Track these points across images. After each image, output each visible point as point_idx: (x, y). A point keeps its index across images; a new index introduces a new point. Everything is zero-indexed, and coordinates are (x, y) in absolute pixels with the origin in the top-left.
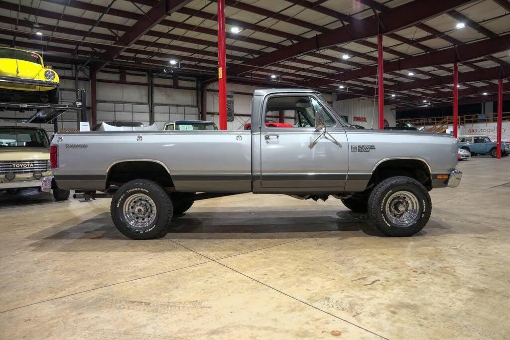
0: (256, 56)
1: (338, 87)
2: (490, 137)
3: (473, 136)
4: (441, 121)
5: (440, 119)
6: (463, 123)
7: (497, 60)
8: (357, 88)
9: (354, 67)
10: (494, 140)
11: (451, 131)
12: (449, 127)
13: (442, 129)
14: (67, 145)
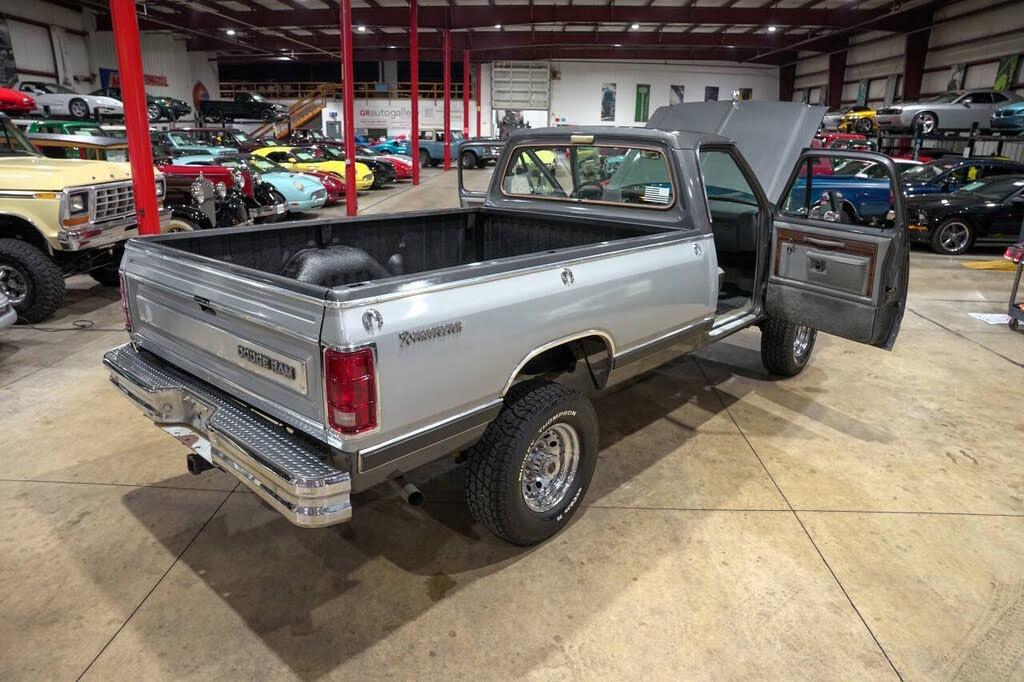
4: (312, 91)
5: (309, 87)
11: (331, 112)
12: (328, 104)
13: (315, 107)
14: (407, 338)
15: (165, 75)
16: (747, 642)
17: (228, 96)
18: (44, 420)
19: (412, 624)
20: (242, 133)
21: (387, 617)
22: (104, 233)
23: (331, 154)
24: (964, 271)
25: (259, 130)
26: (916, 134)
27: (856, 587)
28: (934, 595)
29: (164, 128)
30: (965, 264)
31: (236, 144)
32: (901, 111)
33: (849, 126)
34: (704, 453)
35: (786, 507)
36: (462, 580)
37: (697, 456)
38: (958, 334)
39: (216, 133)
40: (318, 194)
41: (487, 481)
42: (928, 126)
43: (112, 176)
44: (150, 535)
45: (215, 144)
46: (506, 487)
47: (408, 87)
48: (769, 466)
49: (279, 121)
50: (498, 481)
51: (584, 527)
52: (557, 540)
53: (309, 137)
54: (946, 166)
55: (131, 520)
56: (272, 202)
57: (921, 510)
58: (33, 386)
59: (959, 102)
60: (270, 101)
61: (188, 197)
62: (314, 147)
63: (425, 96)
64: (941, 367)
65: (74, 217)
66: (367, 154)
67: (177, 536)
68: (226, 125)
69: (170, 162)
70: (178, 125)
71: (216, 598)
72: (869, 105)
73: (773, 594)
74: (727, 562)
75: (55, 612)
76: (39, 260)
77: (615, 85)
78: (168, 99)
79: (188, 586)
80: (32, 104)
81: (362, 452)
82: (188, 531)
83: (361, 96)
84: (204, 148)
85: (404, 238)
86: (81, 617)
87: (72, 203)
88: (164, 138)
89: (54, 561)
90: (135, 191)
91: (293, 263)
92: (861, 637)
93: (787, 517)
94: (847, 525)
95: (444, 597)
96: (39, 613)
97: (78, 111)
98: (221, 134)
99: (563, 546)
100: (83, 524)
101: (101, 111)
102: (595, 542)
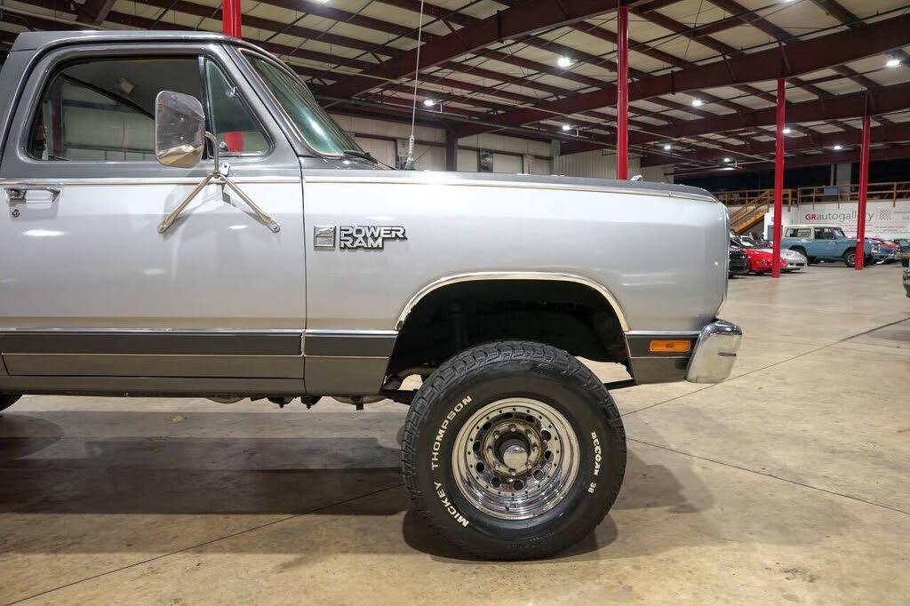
0: (385, 58)
1: (559, 128)
2: (843, 229)
3: (812, 225)
4: (756, 199)
5: (755, 194)
6: (796, 202)
7: (860, 78)
8: (596, 131)
9: (583, 85)
10: (851, 234)
13: (758, 212)
47: (858, 189)
63: (883, 197)
83: (808, 200)
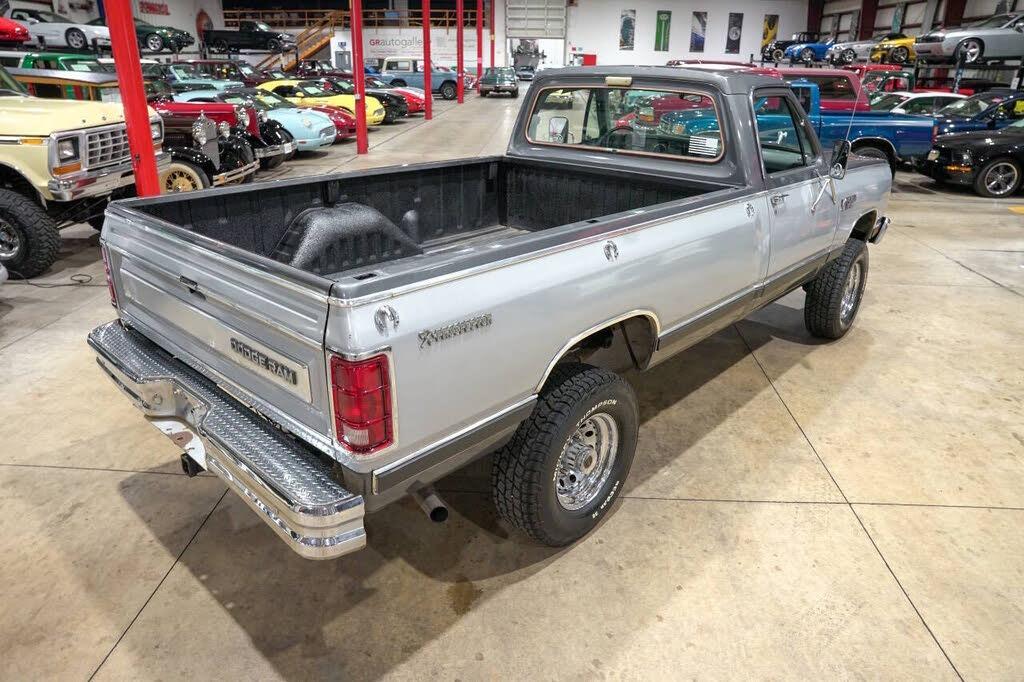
4: (319, 20)
5: (315, 15)
11: (339, 41)
12: (337, 33)
13: (323, 36)
14: (427, 338)
15: (166, 3)
16: (808, 669)
17: (232, 26)
18: (37, 392)
19: (435, 644)
20: (248, 65)
21: (407, 635)
22: (98, 181)
23: (340, 87)
24: (1012, 217)
25: (266, 60)
26: (958, 63)
27: (926, 600)
28: (1017, 613)
29: (168, 60)
30: (1012, 209)
31: (241, 77)
32: (943, 39)
33: (884, 55)
34: (747, 432)
35: (841, 499)
36: (489, 589)
37: (740, 435)
38: (1011, 290)
39: (221, 65)
40: (327, 131)
41: (518, 481)
42: (973, 55)
43: (104, 119)
44: (147, 531)
45: (220, 77)
46: (539, 489)
47: (419, 15)
48: (818, 448)
49: (287, 51)
50: (530, 482)
51: (620, 523)
52: (592, 539)
53: (317, 68)
54: (995, 100)
55: (127, 514)
56: (279, 142)
57: (991, 504)
58: (26, 351)
59: (1010, 26)
60: (276, 31)
61: (190, 139)
62: (323, 80)
63: (436, 24)
64: (997, 329)
65: (64, 164)
66: (377, 87)
67: (175, 533)
68: (232, 56)
69: (171, 98)
70: (181, 57)
71: (218, 611)
72: (905, 32)
73: (833, 608)
74: (780, 567)
75: (41, 628)
76: (30, 211)
77: (634, 12)
78: (170, 29)
79: (187, 595)
80: (25, 34)
81: (376, 472)
82: (187, 527)
83: (370, 24)
84: (209, 81)
85: (419, 191)
86: (69, 635)
87: (60, 149)
88: (166, 71)
89: (42, 563)
90: (129, 135)
91: (297, 224)
92: (938, 666)
93: (842, 512)
94: (910, 521)
95: (469, 610)
96: (23, 629)
97: (76, 43)
98: (227, 66)
99: (599, 546)
100: (74, 519)
101: (100, 42)
102: (634, 542)
